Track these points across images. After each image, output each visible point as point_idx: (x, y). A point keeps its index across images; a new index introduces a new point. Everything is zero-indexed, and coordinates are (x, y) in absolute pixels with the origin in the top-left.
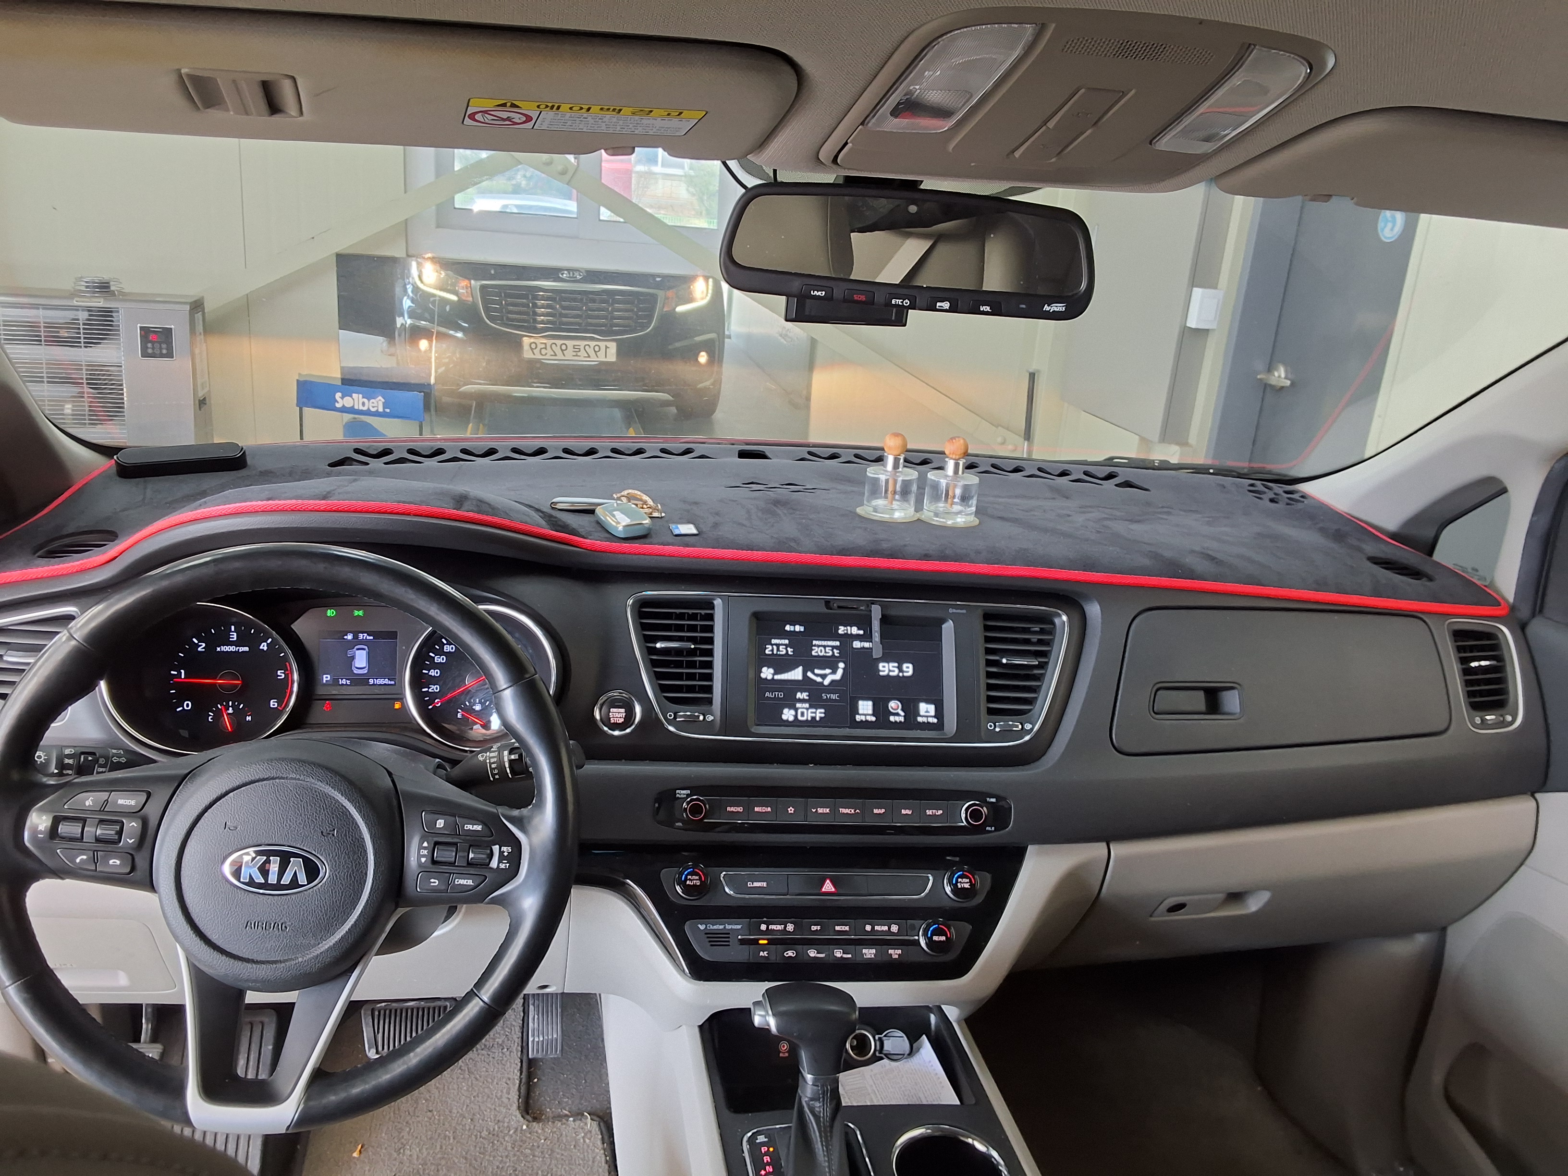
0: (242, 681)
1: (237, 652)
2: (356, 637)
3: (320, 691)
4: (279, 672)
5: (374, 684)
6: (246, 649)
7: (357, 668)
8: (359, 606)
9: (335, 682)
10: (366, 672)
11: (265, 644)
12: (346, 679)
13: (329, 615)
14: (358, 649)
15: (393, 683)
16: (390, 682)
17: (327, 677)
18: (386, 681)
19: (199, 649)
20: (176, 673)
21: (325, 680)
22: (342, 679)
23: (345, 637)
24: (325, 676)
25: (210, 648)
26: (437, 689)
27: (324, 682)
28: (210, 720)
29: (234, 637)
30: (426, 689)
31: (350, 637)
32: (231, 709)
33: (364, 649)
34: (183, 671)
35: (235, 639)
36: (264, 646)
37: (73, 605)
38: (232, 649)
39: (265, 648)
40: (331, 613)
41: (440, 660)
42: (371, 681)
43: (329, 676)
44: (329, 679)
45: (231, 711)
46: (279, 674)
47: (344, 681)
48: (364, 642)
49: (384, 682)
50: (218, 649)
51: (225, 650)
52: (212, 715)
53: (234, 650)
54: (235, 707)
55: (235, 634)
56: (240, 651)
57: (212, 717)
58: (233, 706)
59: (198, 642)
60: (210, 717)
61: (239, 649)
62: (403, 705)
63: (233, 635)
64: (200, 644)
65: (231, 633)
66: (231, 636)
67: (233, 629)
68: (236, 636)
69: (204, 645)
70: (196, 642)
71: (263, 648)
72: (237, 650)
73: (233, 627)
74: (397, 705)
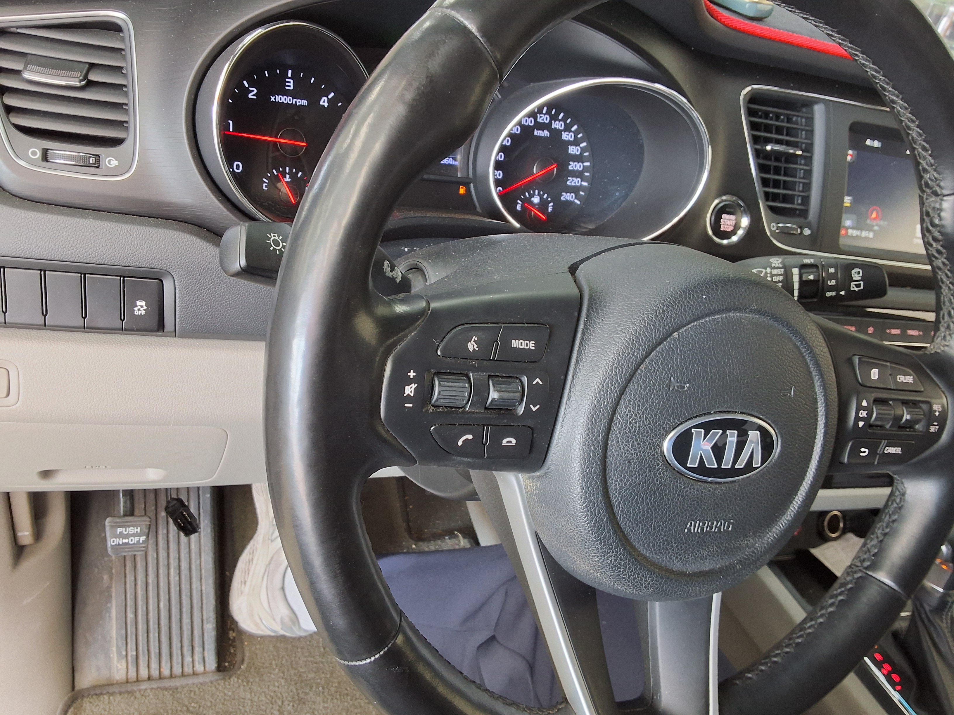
1: (294, 106)
6: (304, 102)
11: (326, 98)
15: (457, 163)
16: (454, 163)
19: (250, 96)
25: (264, 95)
26: (499, 175)
28: (264, 188)
29: (290, 85)
32: (288, 176)
34: (231, 122)
35: (292, 88)
38: (288, 100)
39: (326, 105)
45: (288, 179)
49: (449, 162)
50: (273, 99)
51: (280, 101)
52: (266, 183)
53: (291, 103)
54: (293, 176)
55: (292, 81)
56: (298, 104)
57: (266, 184)
58: (290, 173)
59: (249, 87)
60: (264, 185)
61: (296, 102)
62: (468, 190)
63: (290, 82)
64: (250, 89)
65: (287, 80)
66: (287, 84)
67: (290, 75)
68: (293, 85)
69: (255, 91)
70: (247, 86)
71: (323, 104)
72: (294, 103)
73: (290, 72)
74: (462, 191)
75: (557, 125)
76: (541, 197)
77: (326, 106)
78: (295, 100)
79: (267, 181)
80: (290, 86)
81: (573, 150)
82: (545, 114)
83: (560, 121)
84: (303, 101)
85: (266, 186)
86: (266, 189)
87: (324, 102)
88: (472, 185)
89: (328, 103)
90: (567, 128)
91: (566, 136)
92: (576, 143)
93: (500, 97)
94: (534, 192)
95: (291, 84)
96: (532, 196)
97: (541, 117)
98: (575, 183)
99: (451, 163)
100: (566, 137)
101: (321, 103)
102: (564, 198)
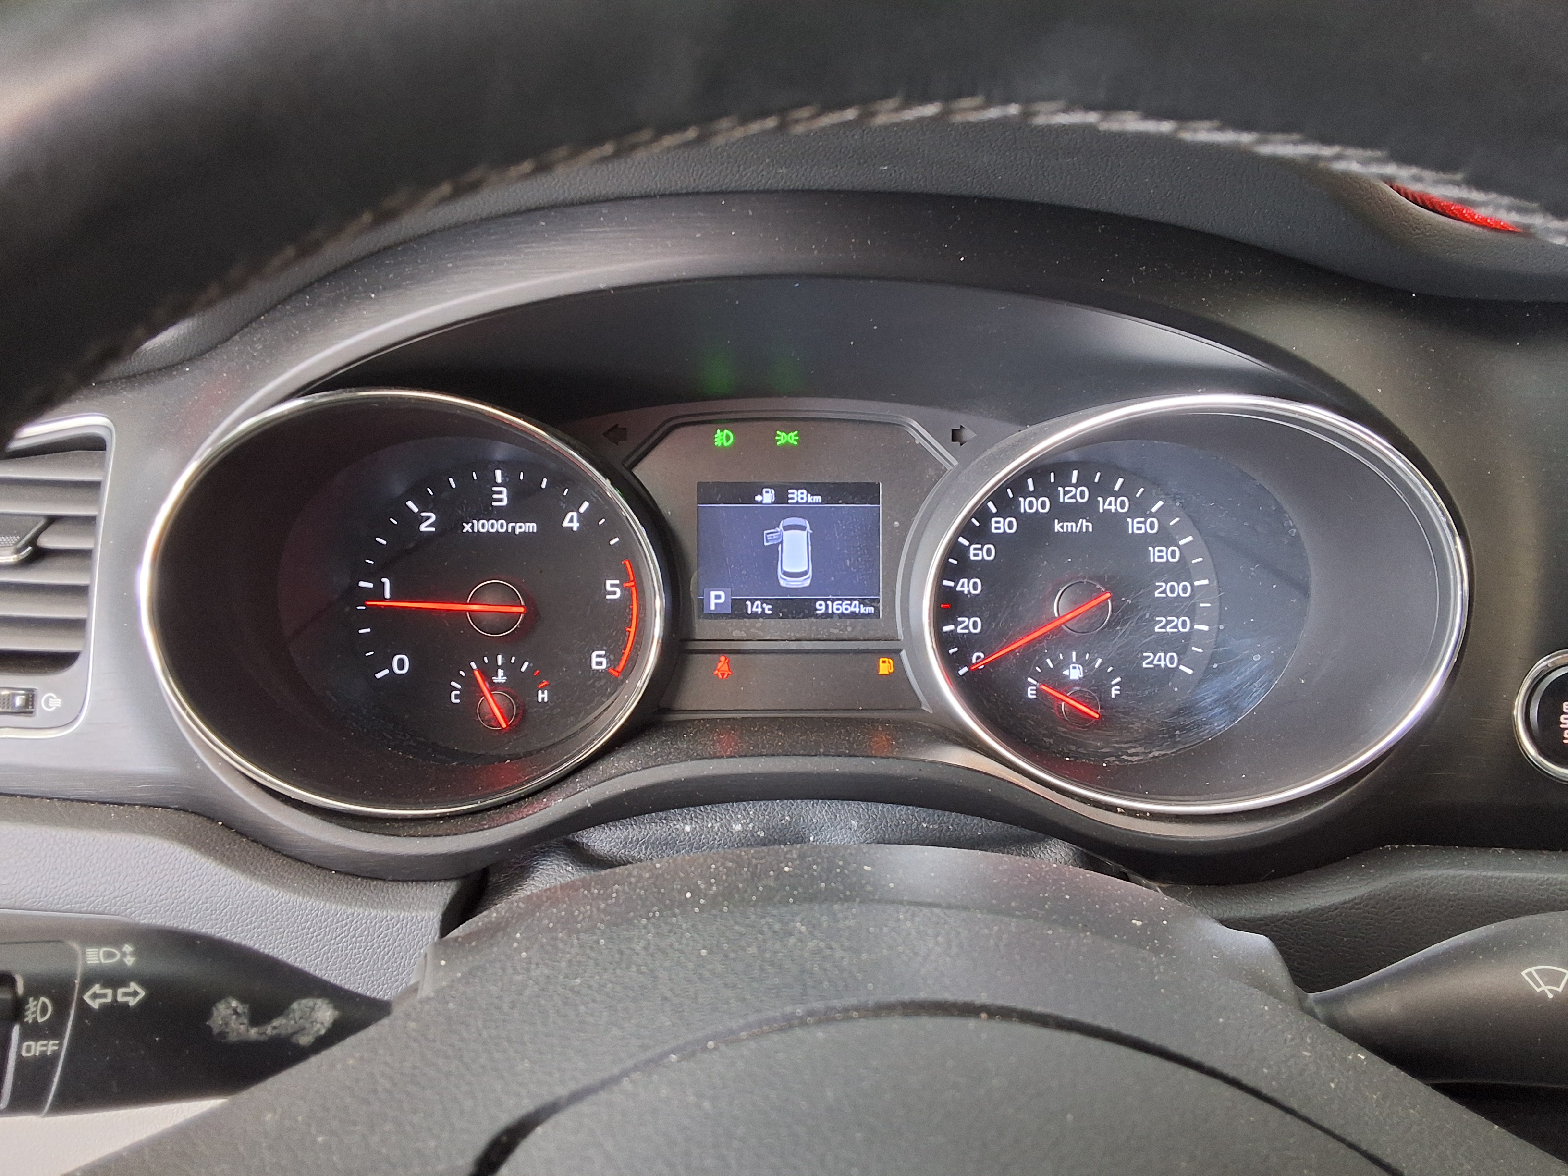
0: (526, 606)
1: (510, 536)
2: (782, 497)
3: (703, 629)
4: (608, 583)
5: (826, 615)
6: (531, 527)
7: (785, 573)
8: (789, 422)
9: (738, 610)
10: (807, 583)
11: (575, 514)
12: (763, 601)
13: (718, 443)
14: (786, 528)
15: (871, 610)
16: (864, 610)
17: (718, 597)
18: (855, 607)
19: (423, 528)
20: (370, 585)
21: (713, 602)
22: (753, 601)
23: (758, 498)
24: (713, 594)
25: (450, 524)
26: (975, 626)
27: (713, 607)
28: (454, 700)
29: (502, 497)
30: (952, 627)
31: (767, 497)
32: (500, 672)
33: (803, 528)
34: (386, 581)
35: (505, 503)
36: (572, 521)
37: (102, 411)
38: (497, 526)
39: (575, 525)
40: (723, 438)
41: (982, 555)
42: (821, 608)
43: (722, 594)
44: (722, 600)
45: (500, 678)
46: (609, 588)
47: (757, 608)
48: (800, 511)
49: (851, 609)
50: (467, 528)
51: (482, 530)
52: (456, 689)
53: (504, 530)
54: (511, 670)
55: (504, 490)
56: (518, 531)
57: (458, 692)
58: (506, 666)
59: (421, 511)
60: (453, 693)
61: (514, 528)
62: (898, 665)
63: (501, 493)
64: (423, 514)
65: (495, 489)
66: (495, 496)
67: (499, 479)
68: (508, 496)
69: (433, 517)
70: (416, 510)
71: (570, 525)
72: (510, 530)
73: (498, 473)
74: (885, 667)
75: (1110, 505)
76: (1087, 665)
77: (575, 529)
78: (511, 525)
79: (459, 687)
80: (501, 500)
81: (1157, 555)
82: (1076, 486)
83: (1116, 495)
84: (527, 524)
85: (457, 697)
86: (458, 701)
87: (571, 521)
88: (903, 654)
89: (578, 521)
90: (1139, 509)
91: (1134, 526)
92: (1165, 538)
93: (955, 463)
94: (1068, 657)
95: (504, 496)
96: (1066, 664)
97: (1066, 493)
98: (1176, 627)
99: (857, 610)
100: (1139, 528)
101: (566, 524)
102: (1151, 663)
